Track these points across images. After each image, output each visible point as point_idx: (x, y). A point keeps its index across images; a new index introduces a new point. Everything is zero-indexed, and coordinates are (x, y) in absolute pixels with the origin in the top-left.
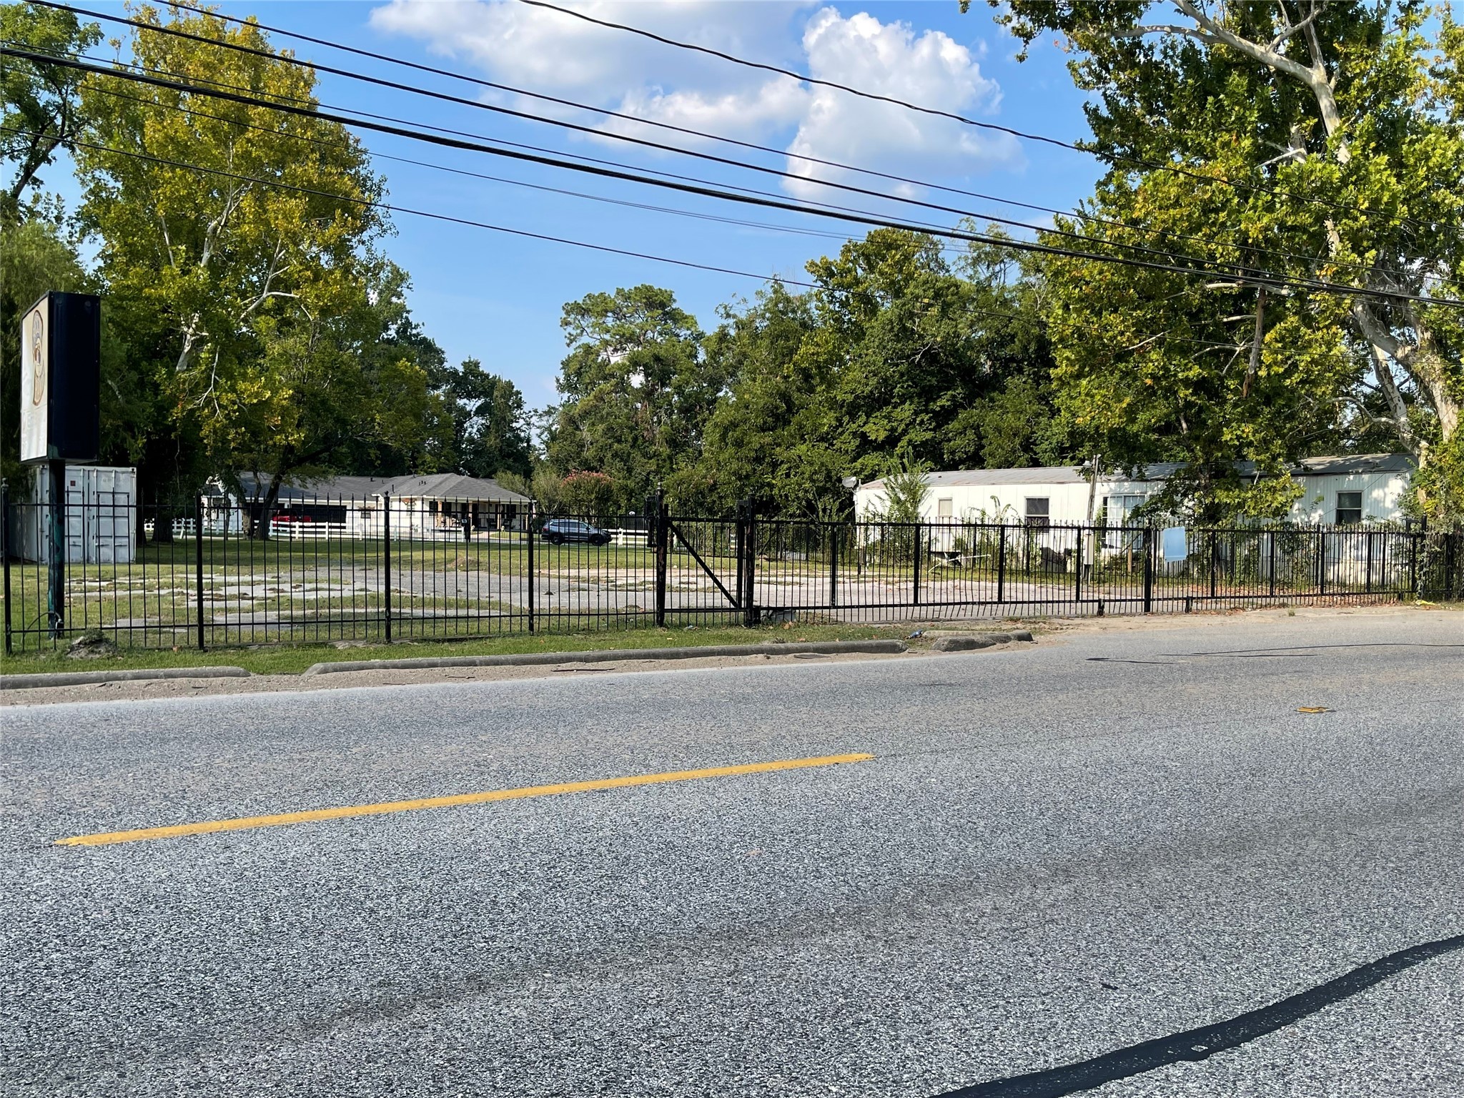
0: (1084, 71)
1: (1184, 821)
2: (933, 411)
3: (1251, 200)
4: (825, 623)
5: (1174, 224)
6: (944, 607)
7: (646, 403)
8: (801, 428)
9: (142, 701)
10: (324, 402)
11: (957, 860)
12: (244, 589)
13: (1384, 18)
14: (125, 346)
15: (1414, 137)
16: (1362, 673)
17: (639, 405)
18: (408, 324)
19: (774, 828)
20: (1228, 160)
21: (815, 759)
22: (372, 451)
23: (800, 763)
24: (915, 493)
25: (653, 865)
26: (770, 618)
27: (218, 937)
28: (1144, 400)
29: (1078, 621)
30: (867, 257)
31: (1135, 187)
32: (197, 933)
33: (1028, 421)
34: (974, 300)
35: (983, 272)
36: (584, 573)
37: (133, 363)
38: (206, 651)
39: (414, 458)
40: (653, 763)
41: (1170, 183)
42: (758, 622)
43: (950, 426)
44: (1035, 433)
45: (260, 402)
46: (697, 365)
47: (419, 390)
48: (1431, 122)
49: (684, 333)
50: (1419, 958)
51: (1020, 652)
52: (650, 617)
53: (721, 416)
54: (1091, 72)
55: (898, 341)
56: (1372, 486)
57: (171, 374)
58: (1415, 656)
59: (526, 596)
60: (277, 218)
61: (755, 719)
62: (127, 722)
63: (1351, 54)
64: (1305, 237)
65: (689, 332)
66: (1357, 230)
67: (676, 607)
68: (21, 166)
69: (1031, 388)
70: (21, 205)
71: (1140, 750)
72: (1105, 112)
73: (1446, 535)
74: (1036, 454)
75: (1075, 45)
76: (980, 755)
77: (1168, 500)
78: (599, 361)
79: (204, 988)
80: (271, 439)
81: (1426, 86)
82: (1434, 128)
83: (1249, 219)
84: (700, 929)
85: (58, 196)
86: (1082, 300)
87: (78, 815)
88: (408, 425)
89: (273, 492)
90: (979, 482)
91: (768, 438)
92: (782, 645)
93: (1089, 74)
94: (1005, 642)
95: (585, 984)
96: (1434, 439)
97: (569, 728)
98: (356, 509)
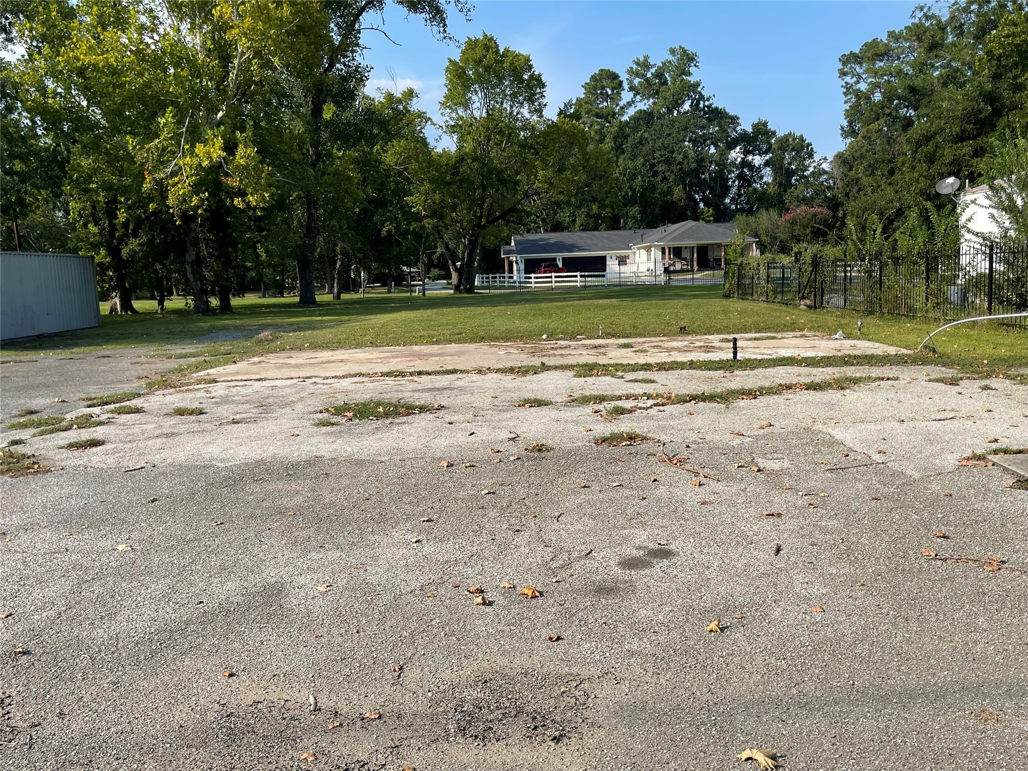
18: (701, 98)
98: (614, 258)
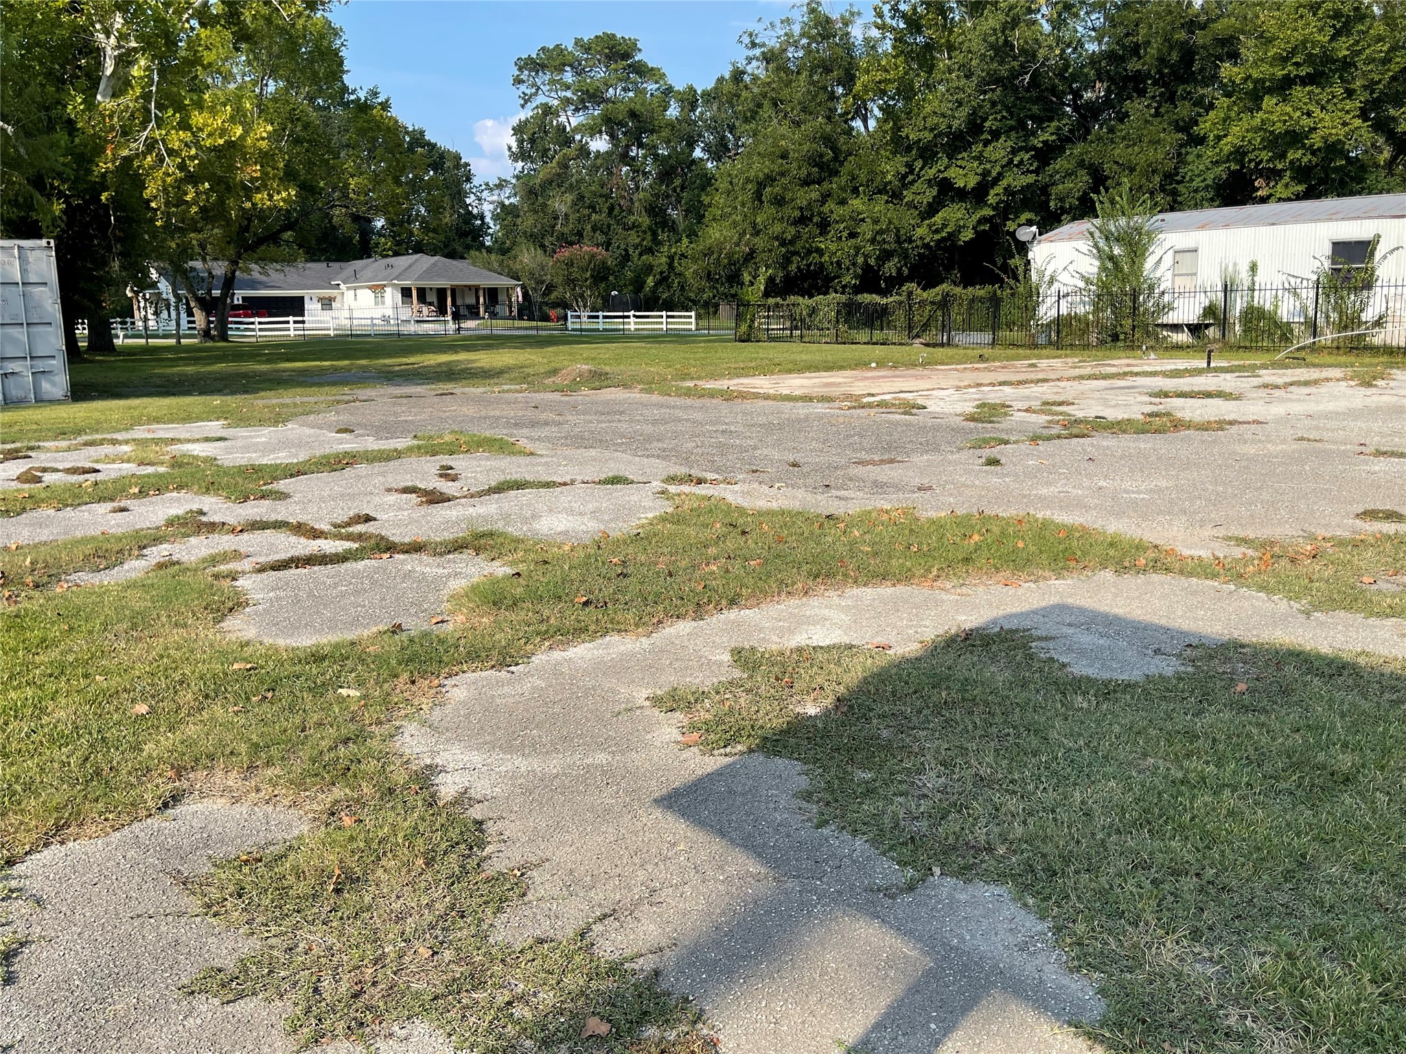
2: (1034, 148)
8: (854, 179)
43: (1057, 166)
45: (228, 144)
49: (652, 86)
57: (90, 104)
65: (658, 86)
89: (229, 284)
90: (1246, 222)
91: (814, 194)
98: (315, 300)
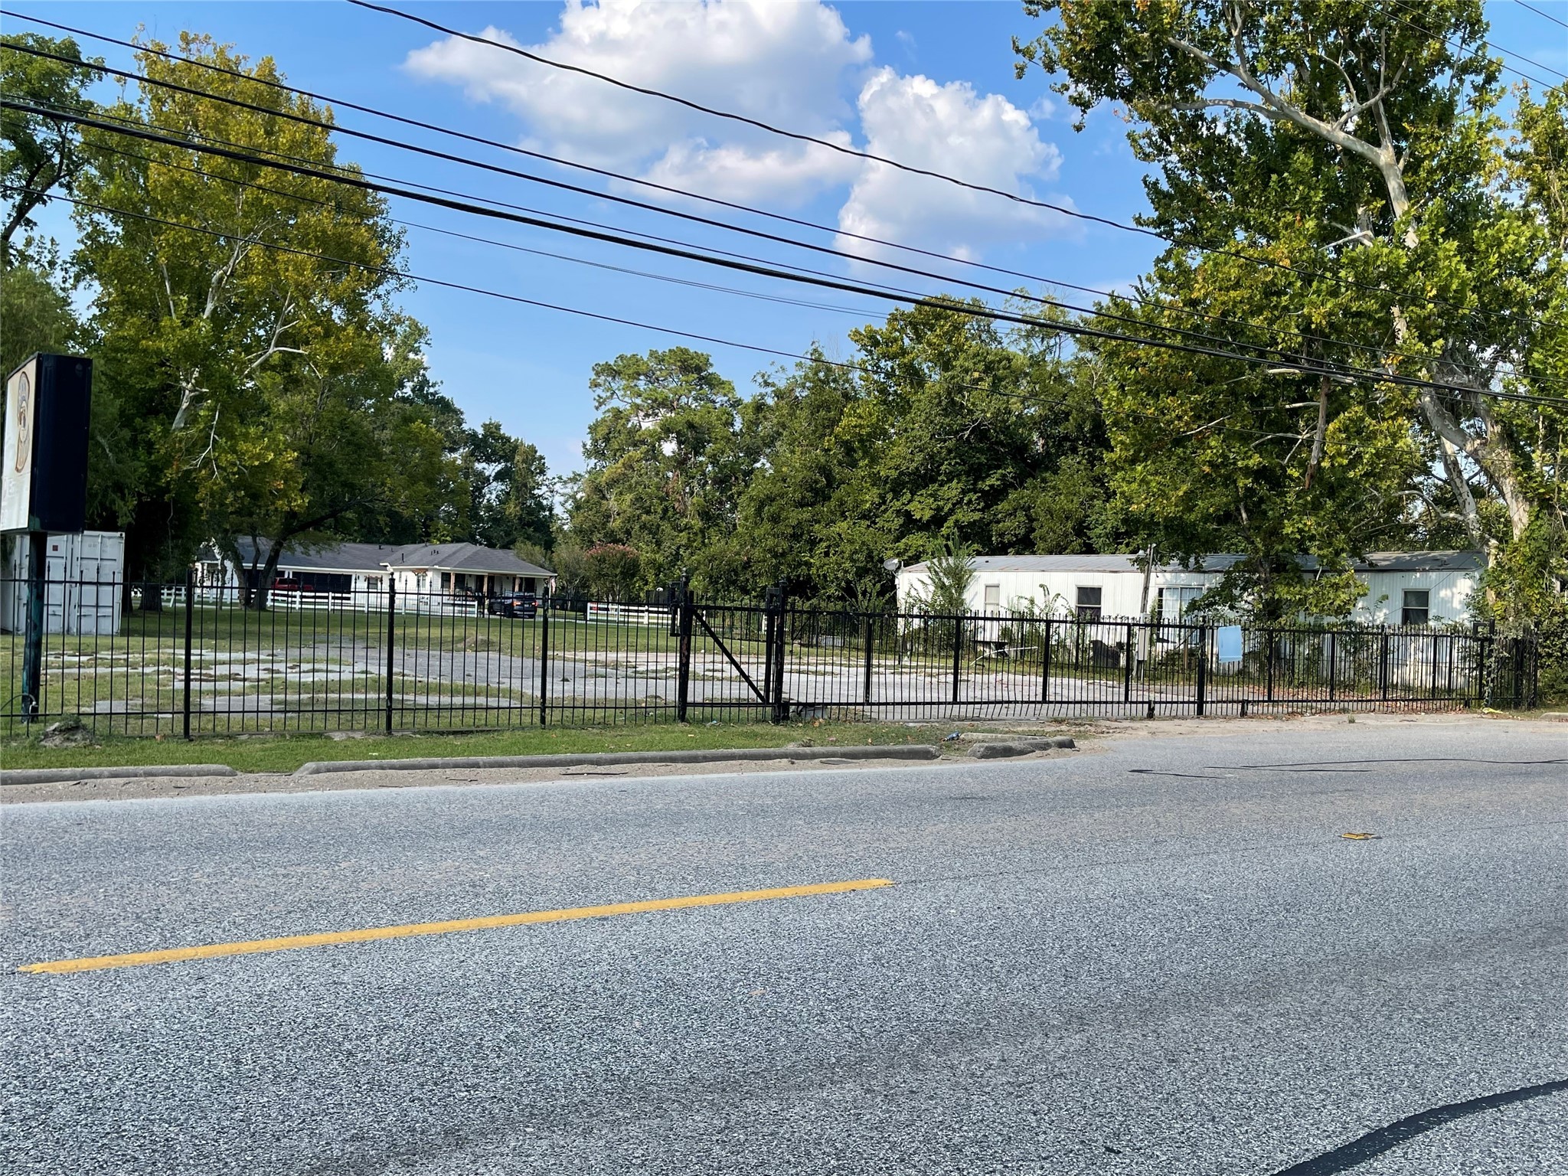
0: (1144, 142)
1: (1210, 962)
2: (982, 491)
3: (1315, 284)
4: (858, 721)
5: (1234, 306)
6: (984, 706)
7: (678, 472)
8: (842, 504)
9: (119, 802)
10: (331, 465)
11: (968, 1004)
12: (237, 669)
13: (1457, 98)
14: (118, 402)
15: (1486, 221)
16: (1416, 793)
17: (670, 474)
18: (425, 382)
19: (781, 965)
20: (1291, 241)
21: (831, 884)
22: (381, 518)
23: (815, 889)
24: (961, 578)
25: (650, 1006)
26: (799, 714)
27: (185, 1082)
28: (1202, 488)
29: (1126, 724)
30: (915, 327)
31: (1194, 265)
32: (163, 1076)
33: (1082, 503)
34: (1026, 374)
35: (1037, 346)
36: (601, 656)
37: (126, 420)
38: (192, 740)
39: (427, 527)
40: (660, 887)
41: (1231, 263)
42: (786, 718)
43: (1000, 507)
44: (1088, 516)
45: (262, 465)
46: (734, 434)
47: (433, 453)
48: (1503, 207)
49: (720, 399)
50: (1435, 1123)
51: (1060, 761)
52: (671, 711)
53: (757, 489)
54: (1152, 144)
55: (946, 416)
56: (1440, 585)
57: (166, 432)
58: (1473, 774)
59: (538, 682)
60: (287, 270)
61: (772, 836)
62: (102, 827)
63: (1422, 135)
64: (1370, 324)
65: (726, 398)
66: (1425, 318)
67: (699, 700)
68: (14, 206)
69: (1085, 469)
70: (12, 247)
71: (1172, 879)
72: (1165, 186)
73: (1515, 640)
74: (1089, 539)
75: (1136, 115)
76: (1005, 883)
77: (1225, 594)
78: (629, 425)
79: (167, 1140)
80: (273, 503)
81: (1501, 167)
82: (1507, 212)
83: (1312, 303)
84: (693, 1079)
85: (53, 240)
86: (1138, 383)
87: (44, 937)
88: (421, 491)
89: (272, 561)
90: (1027, 569)
91: (806, 514)
92: (808, 750)
93: (1150, 146)
94: (1045, 749)
95: (568, 1140)
96: (1504, 538)
97: (574, 842)
98: (362, 578)
